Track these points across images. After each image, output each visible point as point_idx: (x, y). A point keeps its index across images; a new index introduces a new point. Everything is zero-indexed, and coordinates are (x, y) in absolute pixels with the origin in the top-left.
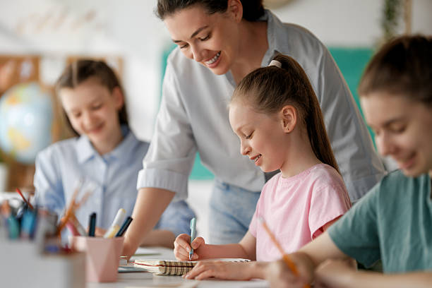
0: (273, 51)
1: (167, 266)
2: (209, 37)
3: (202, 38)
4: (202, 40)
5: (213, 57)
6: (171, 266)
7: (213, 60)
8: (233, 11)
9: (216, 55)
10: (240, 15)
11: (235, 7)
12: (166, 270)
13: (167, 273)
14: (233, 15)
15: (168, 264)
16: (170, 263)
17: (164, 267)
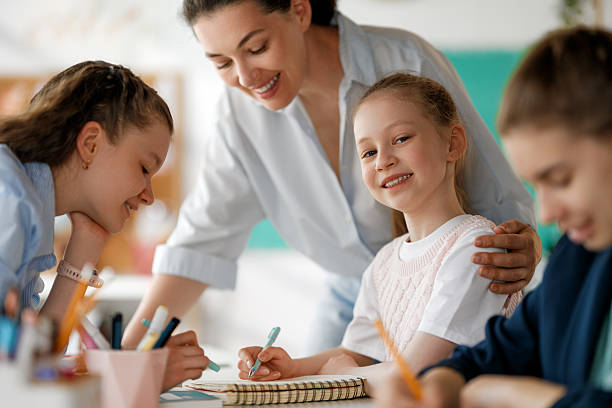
0: (350, 82)
1: (239, 392)
2: (263, 48)
3: (254, 49)
4: (254, 53)
5: (268, 82)
6: (245, 391)
7: (269, 86)
8: (298, 13)
9: (272, 79)
10: (307, 20)
11: (300, 8)
12: (238, 396)
13: (241, 402)
14: (298, 18)
15: (241, 388)
16: (244, 386)
17: (236, 393)
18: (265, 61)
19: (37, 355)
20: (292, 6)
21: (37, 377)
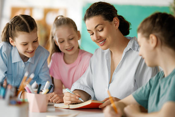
18: (102, 34)
19: (11, 97)
20: (113, 21)
21: (10, 103)
